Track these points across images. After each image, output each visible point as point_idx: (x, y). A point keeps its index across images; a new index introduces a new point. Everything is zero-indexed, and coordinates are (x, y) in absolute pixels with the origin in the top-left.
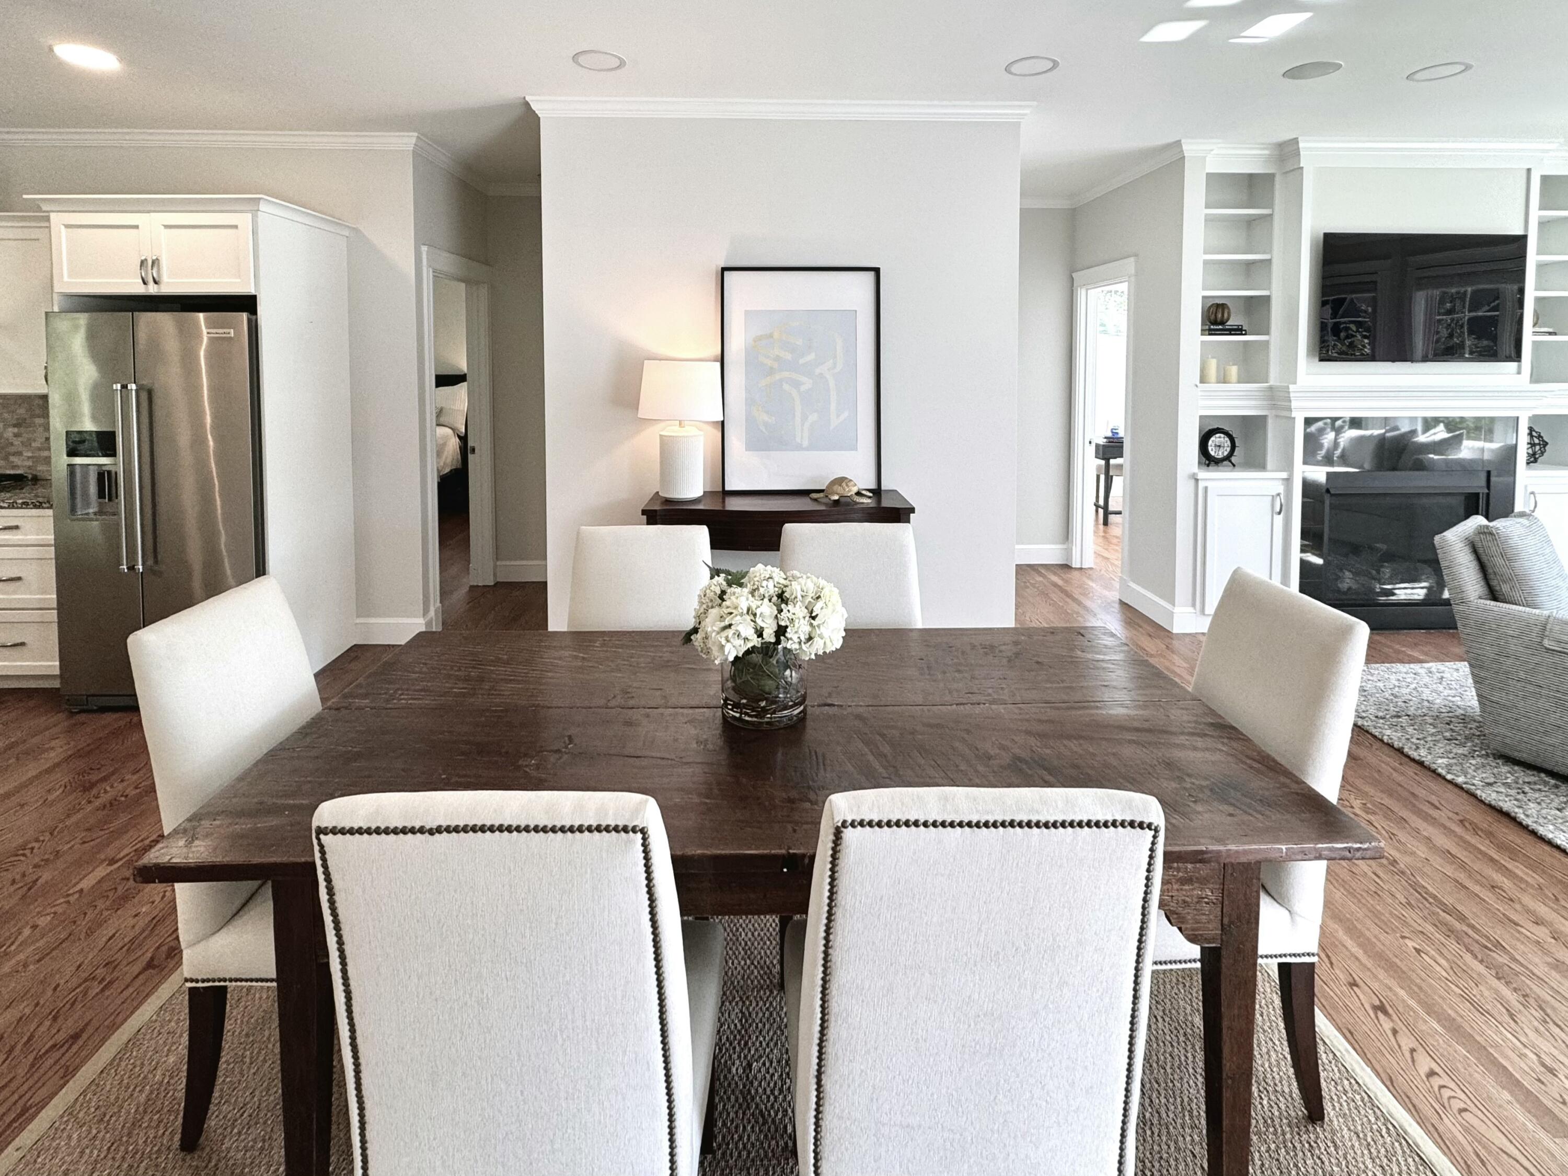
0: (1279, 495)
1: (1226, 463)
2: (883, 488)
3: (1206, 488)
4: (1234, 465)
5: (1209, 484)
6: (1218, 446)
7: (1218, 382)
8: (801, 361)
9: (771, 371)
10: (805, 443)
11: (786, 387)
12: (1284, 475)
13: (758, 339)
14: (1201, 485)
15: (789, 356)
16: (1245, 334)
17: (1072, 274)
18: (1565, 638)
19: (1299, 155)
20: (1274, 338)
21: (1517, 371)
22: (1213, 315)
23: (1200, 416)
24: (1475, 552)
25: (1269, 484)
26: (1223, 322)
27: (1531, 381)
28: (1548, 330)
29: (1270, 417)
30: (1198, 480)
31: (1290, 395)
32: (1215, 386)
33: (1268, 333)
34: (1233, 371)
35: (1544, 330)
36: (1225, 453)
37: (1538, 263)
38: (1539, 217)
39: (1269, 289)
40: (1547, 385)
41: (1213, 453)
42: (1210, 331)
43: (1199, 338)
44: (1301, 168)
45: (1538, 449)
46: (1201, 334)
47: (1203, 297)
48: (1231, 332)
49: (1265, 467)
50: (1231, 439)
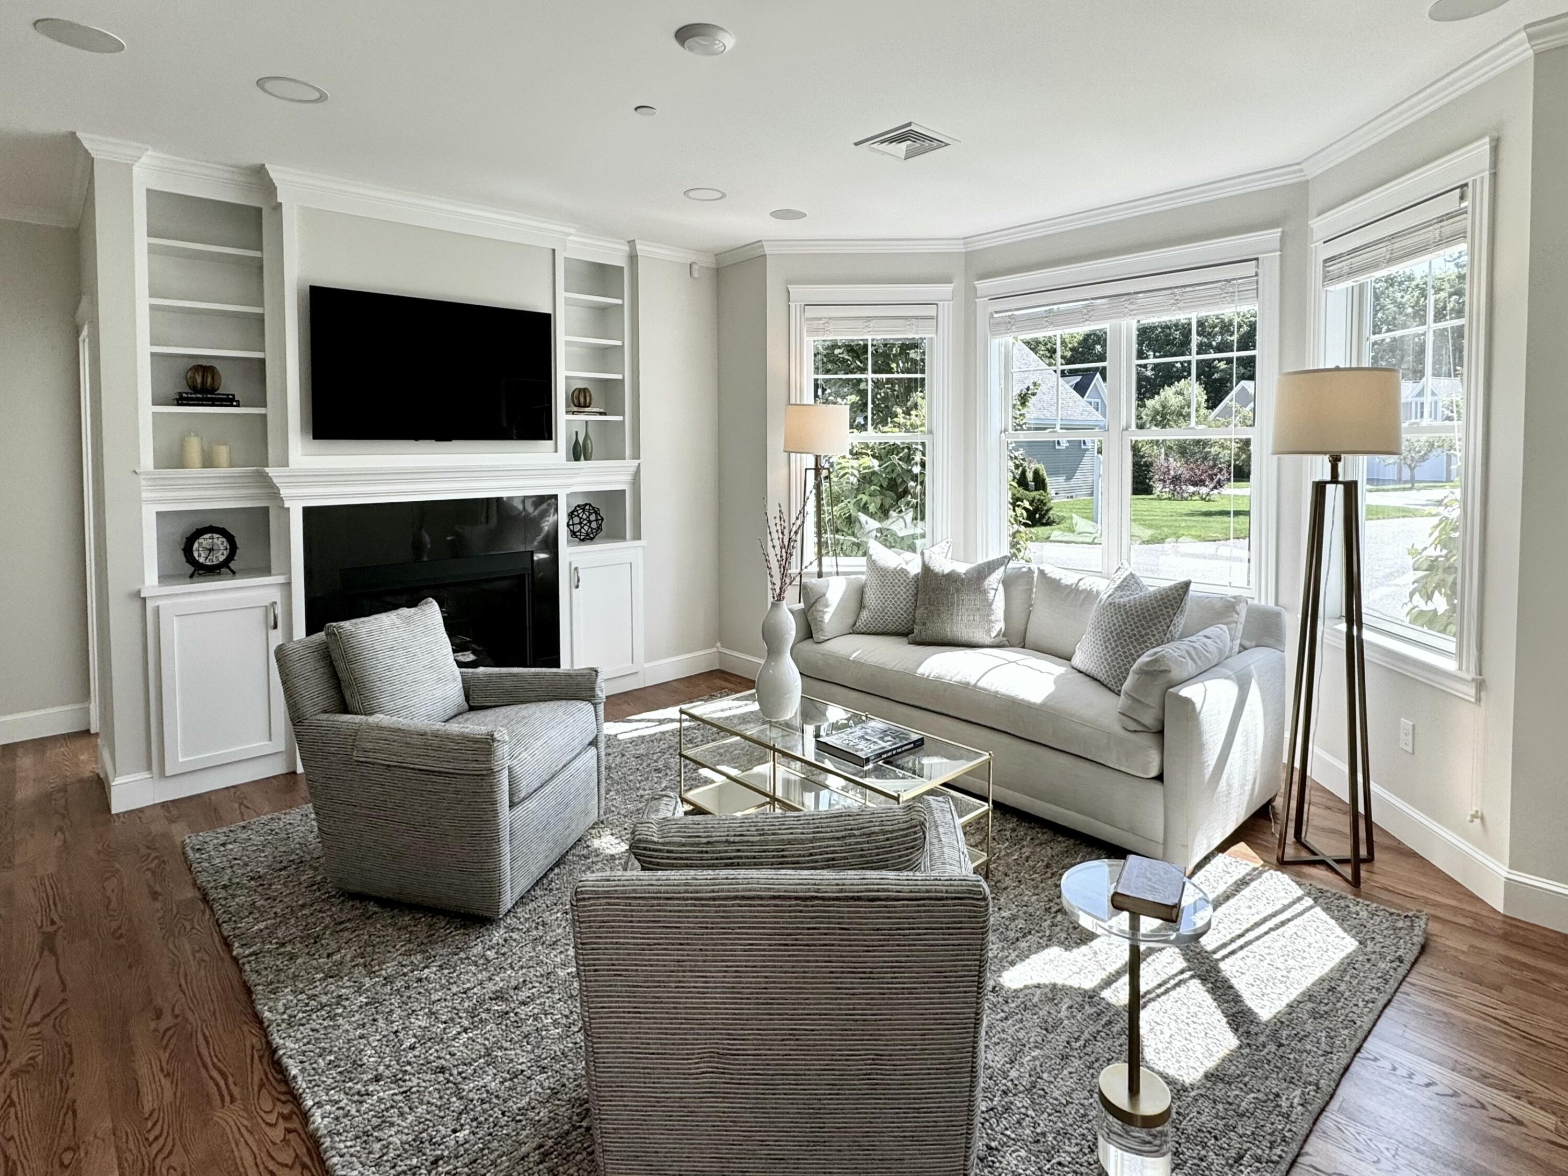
0: (274, 604)
1: (224, 570)
3: (157, 610)
4: (234, 572)
5: (162, 603)
6: (211, 548)
7: (204, 467)
12: (281, 579)
14: (150, 605)
16: (238, 406)
17: (73, 317)
18: (370, 746)
19: (276, 188)
20: (270, 411)
21: (553, 449)
22: (199, 380)
23: (158, 513)
24: (330, 656)
25: (262, 591)
26: (213, 390)
27: (568, 460)
28: (597, 410)
29: (266, 510)
30: (144, 599)
31: (275, 481)
32: (196, 472)
33: (265, 406)
34: (223, 453)
35: (594, 410)
36: (222, 558)
37: (568, 343)
38: (566, 298)
39: (263, 350)
40: (582, 463)
41: (202, 560)
42: (181, 401)
43: (147, 410)
44: (281, 204)
45: (594, 525)
46: (154, 404)
47: (152, 354)
48: (213, 403)
49: (266, 570)
50: (230, 539)
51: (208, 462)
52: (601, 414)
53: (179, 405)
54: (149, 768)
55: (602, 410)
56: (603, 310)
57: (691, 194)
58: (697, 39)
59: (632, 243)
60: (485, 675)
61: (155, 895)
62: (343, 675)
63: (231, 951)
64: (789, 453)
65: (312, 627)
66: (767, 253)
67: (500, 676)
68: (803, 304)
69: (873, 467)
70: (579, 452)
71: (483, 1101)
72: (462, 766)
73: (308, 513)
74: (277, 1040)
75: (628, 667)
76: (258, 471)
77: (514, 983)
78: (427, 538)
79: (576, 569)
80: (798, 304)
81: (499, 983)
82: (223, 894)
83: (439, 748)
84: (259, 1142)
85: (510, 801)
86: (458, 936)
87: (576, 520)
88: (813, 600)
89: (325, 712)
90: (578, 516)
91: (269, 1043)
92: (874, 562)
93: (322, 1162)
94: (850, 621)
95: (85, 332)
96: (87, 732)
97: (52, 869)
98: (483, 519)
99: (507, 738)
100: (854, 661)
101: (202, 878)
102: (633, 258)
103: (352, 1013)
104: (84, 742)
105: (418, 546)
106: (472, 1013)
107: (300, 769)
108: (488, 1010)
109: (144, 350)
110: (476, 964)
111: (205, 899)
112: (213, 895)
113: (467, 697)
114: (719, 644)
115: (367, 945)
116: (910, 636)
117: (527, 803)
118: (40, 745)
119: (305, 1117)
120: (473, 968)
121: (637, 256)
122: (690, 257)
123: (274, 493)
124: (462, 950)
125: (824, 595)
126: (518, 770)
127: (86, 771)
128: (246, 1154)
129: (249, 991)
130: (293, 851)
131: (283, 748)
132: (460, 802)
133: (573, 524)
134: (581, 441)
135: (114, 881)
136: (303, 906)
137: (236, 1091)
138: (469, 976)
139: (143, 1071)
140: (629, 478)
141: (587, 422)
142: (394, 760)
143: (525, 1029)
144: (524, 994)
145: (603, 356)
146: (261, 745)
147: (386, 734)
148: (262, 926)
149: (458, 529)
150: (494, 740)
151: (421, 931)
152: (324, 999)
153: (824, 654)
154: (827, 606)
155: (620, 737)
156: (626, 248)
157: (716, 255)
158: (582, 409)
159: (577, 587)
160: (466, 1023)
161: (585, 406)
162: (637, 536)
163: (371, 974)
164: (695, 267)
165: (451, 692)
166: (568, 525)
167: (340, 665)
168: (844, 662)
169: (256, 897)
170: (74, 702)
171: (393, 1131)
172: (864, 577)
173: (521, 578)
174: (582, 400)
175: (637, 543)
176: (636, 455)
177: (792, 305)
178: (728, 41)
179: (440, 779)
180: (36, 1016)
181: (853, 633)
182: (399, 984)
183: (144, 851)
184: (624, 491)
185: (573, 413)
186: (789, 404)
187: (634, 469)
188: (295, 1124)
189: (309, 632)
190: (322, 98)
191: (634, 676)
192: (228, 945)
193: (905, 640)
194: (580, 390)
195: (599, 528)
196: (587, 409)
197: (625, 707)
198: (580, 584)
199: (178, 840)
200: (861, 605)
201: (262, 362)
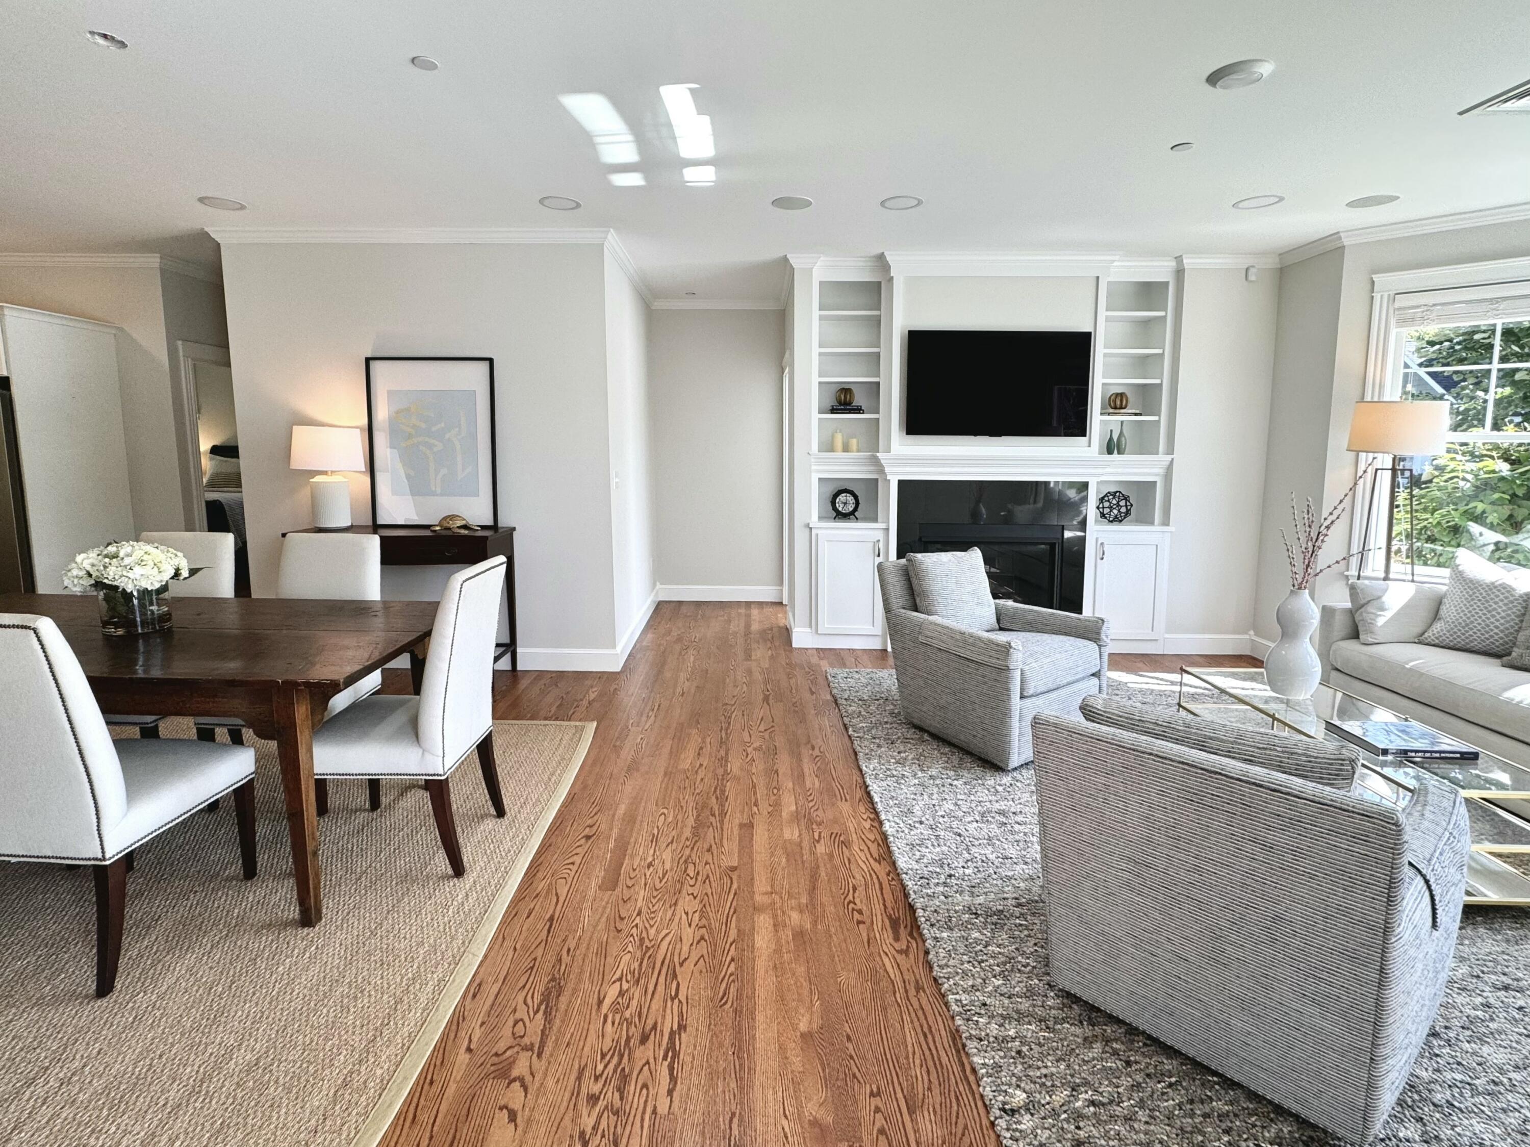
0: (878, 541)
1: (852, 517)
2: (500, 525)
3: (817, 535)
4: (857, 519)
5: (820, 532)
6: (845, 502)
7: (844, 451)
8: (434, 429)
9: (410, 436)
10: (439, 491)
11: (421, 448)
12: (884, 526)
13: (397, 412)
14: (814, 532)
15: (423, 426)
16: (863, 413)
17: (781, 363)
18: (929, 634)
19: (890, 267)
20: (881, 416)
21: (1087, 444)
22: (843, 397)
23: (820, 479)
24: (908, 574)
25: (871, 532)
26: (850, 404)
27: (1101, 453)
28: (1134, 411)
29: (877, 480)
30: (811, 529)
31: (882, 461)
32: (840, 454)
33: (878, 412)
34: (854, 442)
35: (1130, 411)
36: (851, 509)
37: (1105, 355)
38: (1107, 317)
39: (879, 376)
40: (1115, 456)
41: (840, 509)
42: (833, 411)
43: (816, 416)
44: (892, 277)
45: (1123, 510)
46: (819, 413)
47: (820, 383)
48: (851, 411)
49: (875, 519)
50: (856, 497)
51: (846, 449)
52: (1136, 414)
53: (832, 413)
54: (811, 627)
55: (1138, 412)
56: (1146, 323)
57: (1241, 205)
58: (1231, 77)
59: (1179, 259)
60: (1013, 608)
61: (812, 693)
62: (915, 588)
63: (848, 732)
64: (1358, 452)
65: (900, 555)
66: (1345, 244)
67: (1024, 610)
68: (1392, 293)
69: (1501, 471)
70: (1112, 447)
71: (983, 861)
72: (986, 659)
73: (901, 483)
74: (868, 781)
75: (1147, 634)
76: (873, 455)
77: (1013, 810)
78: (984, 511)
79: (1102, 544)
80: (1386, 295)
81: (1002, 806)
82: (845, 702)
83: (973, 645)
84: (858, 825)
85: (1021, 694)
86: (979, 771)
87: (1106, 504)
88: (1363, 602)
89: (904, 608)
90: (1108, 501)
91: (865, 782)
92: (1461, 573)
93: (889, 847)
94: (1418, 630)
95: (787, 371)
96: (781, 603)
97: (767, 666)
98: (1032, 500)
99: (1021, 648)
100: (1410, 669)
101: (835, 691)
102: (1180, 273)
103: (909, 786)
104: (779, 608)
105: (975, 515)
106: (983, 815)
107: (889, 649)
108: (993, 818)
109: (816, 380)
110: (988, 790)
111: (836, 701)
112: (840, 701)
113: (998, 621)
114: (1252, 632)
115: (921, 755)
116: (1505, 659)
117: (1034, 699)
118: (761, 604)
119: (881, 823)
120: (987, 792)
121: (1184, 270)
122: (1244, 263)
123: (882, 471)
124: (980, 779)
125: (1379, 598)
126: (1028, 674)
127: (782, 622)
128: (851, 825)
129: (856, 754)
130: (883, 692)
131: (880, 633)
132: (985, 683)
133: (1103, 508)
134: (1115, 438)
135: (794, 680)
136: (886, 723)
137: (848, 797)
138: (982, 794)
139: (806, 770)
140: (1162, 471)
141: (1122, 422)
142: (943, 646)
143: (1017, 838)
144: (1019, 818)
145: (1143, 363)
146: (867, 629)
147: (939, 629)
148: (864, 725)
149: (1009, 506)
150: (1011, 647)
151: (955, 759)
152: (895, 773)
153: (1370, 656)
154: (1383, 609)
155: (1129, 685)
156: (1173, 264)
157: (1280, 255)
158: (1118, 411)
159: (1102, 559)
160: (978, 818)
161: (1121, 408)
162: (1166, 522)
163: (922, 770)
164: (1252, 270)
165: (987, 614)
166: (1098, 508)
167: (915, 582)
168: (1400, 669)
169: (862, 710)
170: (776, 585)
171: (927, 850)
172: (1444, 588)
173: (1052, 546)
174: (1118, 403)
175: (1165, 528)
176: (1170, 450)
177: (1377, 296)
178: (1266, 69)
179: (972, 665)
180: (762, 728)
181: (1420, 643)
182: (938, 782)
183: (807, 669)
184: (1155, 482)
185: (1109, 414)
186: (1362, 400)
187: (1168, 463)
188: (876, 824)
189: (898, 558)
190: (920, 203)
191: (1154, 642)
192: (846, 729)
193: (1498, 661)
194: (1117, 395)
195: (1128, 513)
196: (1122, 411)
197: (1140, 665)
198: (1105, 557)
199: (824, 670)
200: (1436, 616)
201: (878, 384)
